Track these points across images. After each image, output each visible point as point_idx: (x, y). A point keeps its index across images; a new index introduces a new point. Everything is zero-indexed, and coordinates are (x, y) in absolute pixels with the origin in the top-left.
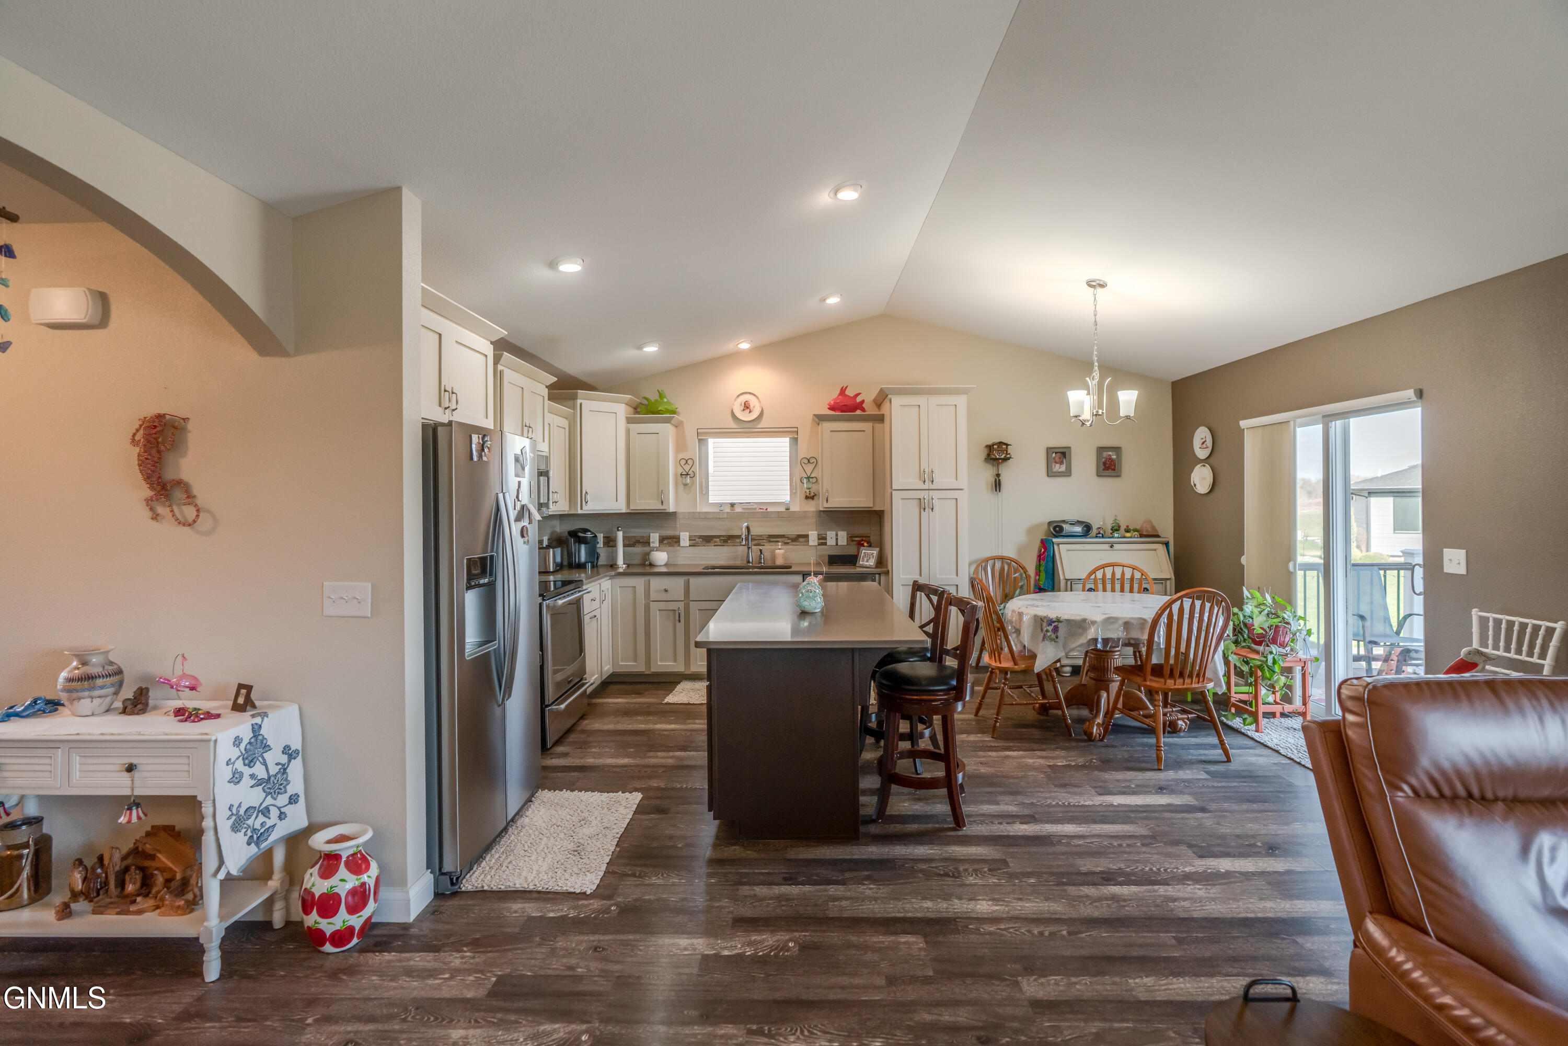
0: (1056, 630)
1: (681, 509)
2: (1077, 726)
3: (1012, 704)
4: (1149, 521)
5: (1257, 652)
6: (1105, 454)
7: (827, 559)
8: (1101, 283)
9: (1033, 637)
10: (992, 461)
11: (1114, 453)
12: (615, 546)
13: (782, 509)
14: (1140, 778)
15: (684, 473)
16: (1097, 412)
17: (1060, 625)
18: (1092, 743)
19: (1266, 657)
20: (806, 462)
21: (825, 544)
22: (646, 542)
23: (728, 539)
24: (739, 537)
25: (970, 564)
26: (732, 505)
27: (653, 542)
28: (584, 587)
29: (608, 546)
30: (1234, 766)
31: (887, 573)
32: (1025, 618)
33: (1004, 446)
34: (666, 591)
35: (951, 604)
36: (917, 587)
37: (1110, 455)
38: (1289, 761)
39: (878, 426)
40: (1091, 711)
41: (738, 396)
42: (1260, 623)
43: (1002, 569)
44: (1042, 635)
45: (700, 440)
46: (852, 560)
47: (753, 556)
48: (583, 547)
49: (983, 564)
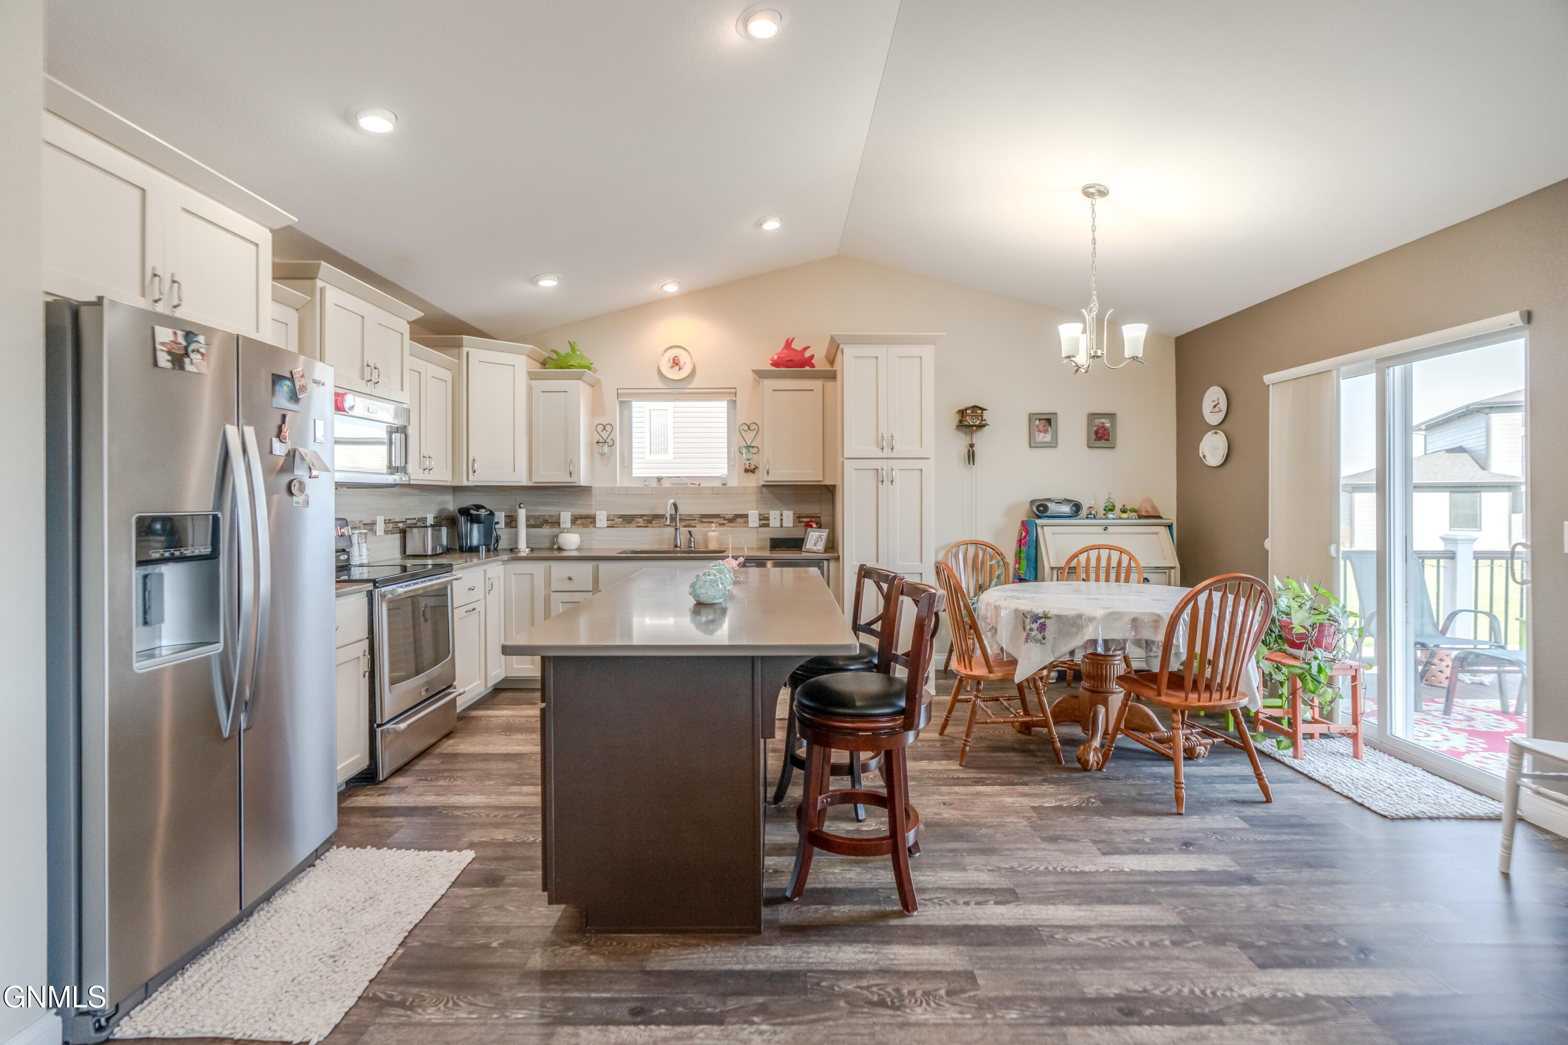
0: (1042, 628)
1: (598, 484)
2: (1068, 748)
3: (986, 723)
4: (1149, 500)
5: (1296, 658)
6: (1097, 422)
7: (768, 543)
8: (1102, 189)
9: (1013, 637)
10: (964, 429)
11: (1108, 420)
12: (516, 527)
13: (719, 484)
14: (1155, 827)
15: (602, 440)
16: (1096, 352)
17: (1048, 622)
18: (1087, 774)
19: (1309, 664)
20: (746, 428)
21: (767, 525)
22: (556, 523)
23: (653, 519)
24: (663, 516)
25: (937, 552)
26: (659, 479)
27: (565, 523)
28: (454, 573)
29: (511, 527)
30: (1275, 808)
31: (837, 559)
32: (1003, 613)
33: (979, 411)
34: (570, 579)
35: (902, 593)
36: (865, 573)
37: (1104, 423)
38: (1346, 802)
39: (829, 384)
40: (1085, 729)
41: (666, 351)
42: (1300, 620)
43: (976, 557)
44: (1025, 635)
45: (621, 402)
46: (797, 544)
47: (682, 539)
48: (475, 526)
49: (954, 550)
